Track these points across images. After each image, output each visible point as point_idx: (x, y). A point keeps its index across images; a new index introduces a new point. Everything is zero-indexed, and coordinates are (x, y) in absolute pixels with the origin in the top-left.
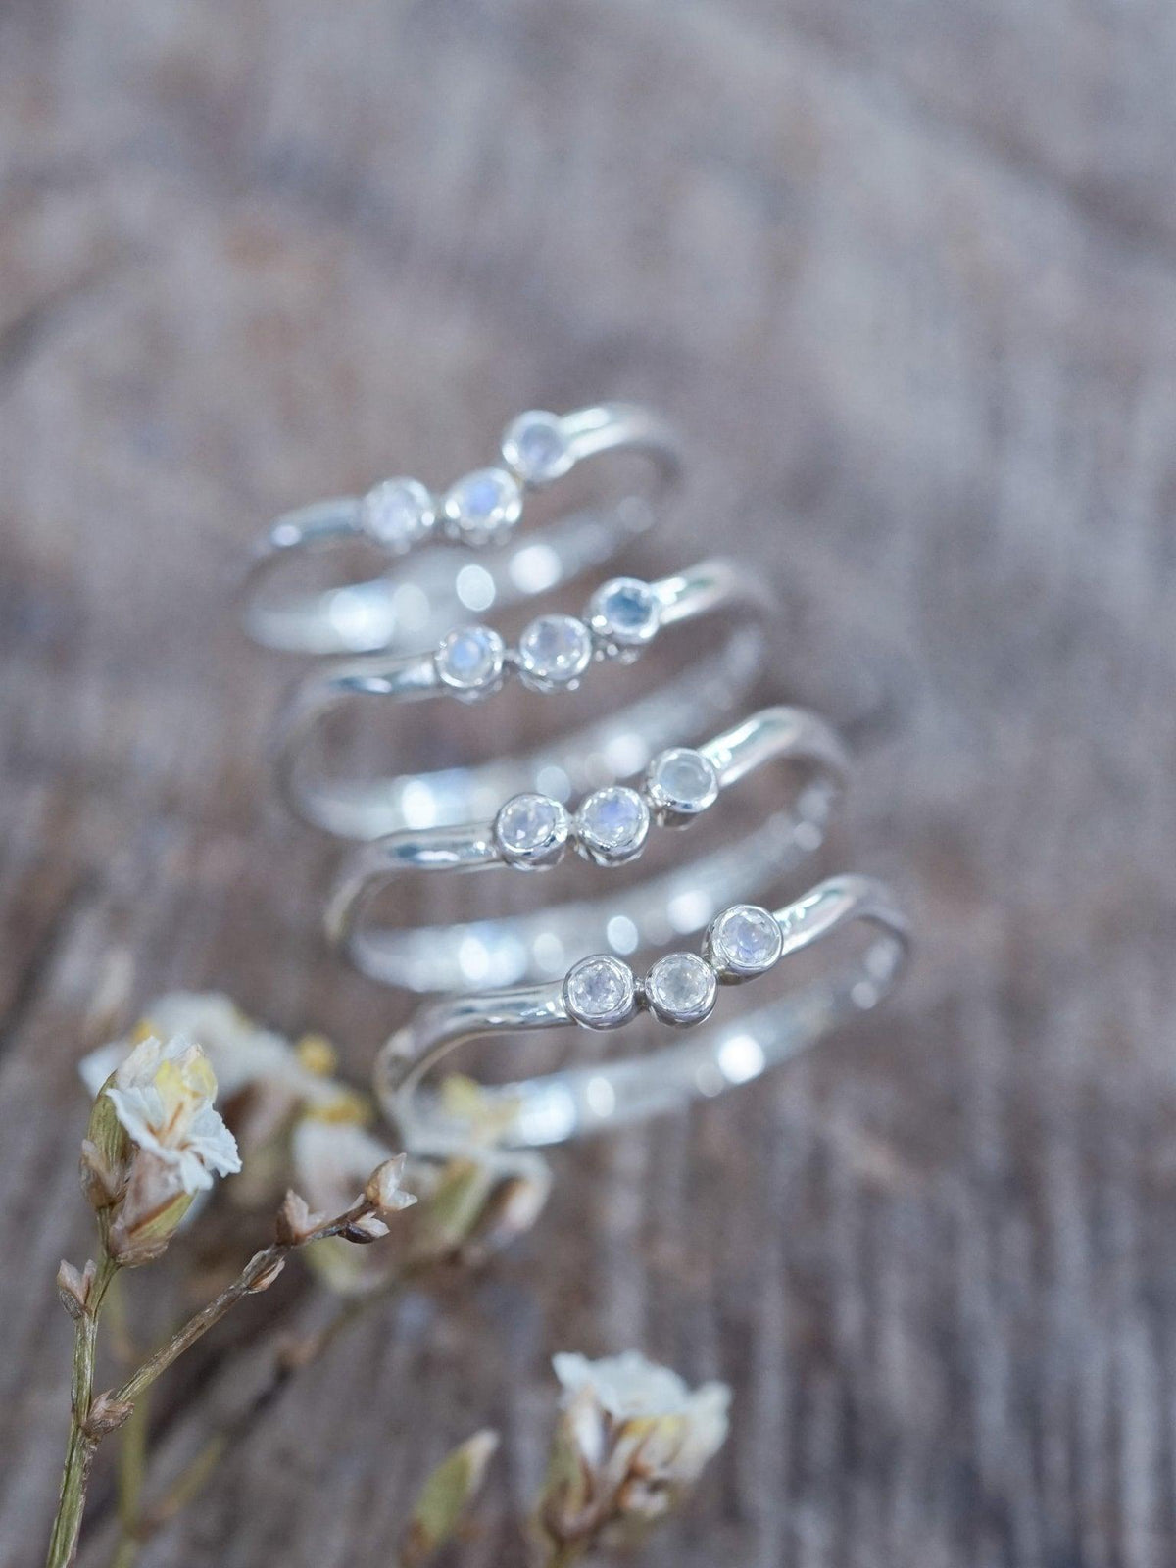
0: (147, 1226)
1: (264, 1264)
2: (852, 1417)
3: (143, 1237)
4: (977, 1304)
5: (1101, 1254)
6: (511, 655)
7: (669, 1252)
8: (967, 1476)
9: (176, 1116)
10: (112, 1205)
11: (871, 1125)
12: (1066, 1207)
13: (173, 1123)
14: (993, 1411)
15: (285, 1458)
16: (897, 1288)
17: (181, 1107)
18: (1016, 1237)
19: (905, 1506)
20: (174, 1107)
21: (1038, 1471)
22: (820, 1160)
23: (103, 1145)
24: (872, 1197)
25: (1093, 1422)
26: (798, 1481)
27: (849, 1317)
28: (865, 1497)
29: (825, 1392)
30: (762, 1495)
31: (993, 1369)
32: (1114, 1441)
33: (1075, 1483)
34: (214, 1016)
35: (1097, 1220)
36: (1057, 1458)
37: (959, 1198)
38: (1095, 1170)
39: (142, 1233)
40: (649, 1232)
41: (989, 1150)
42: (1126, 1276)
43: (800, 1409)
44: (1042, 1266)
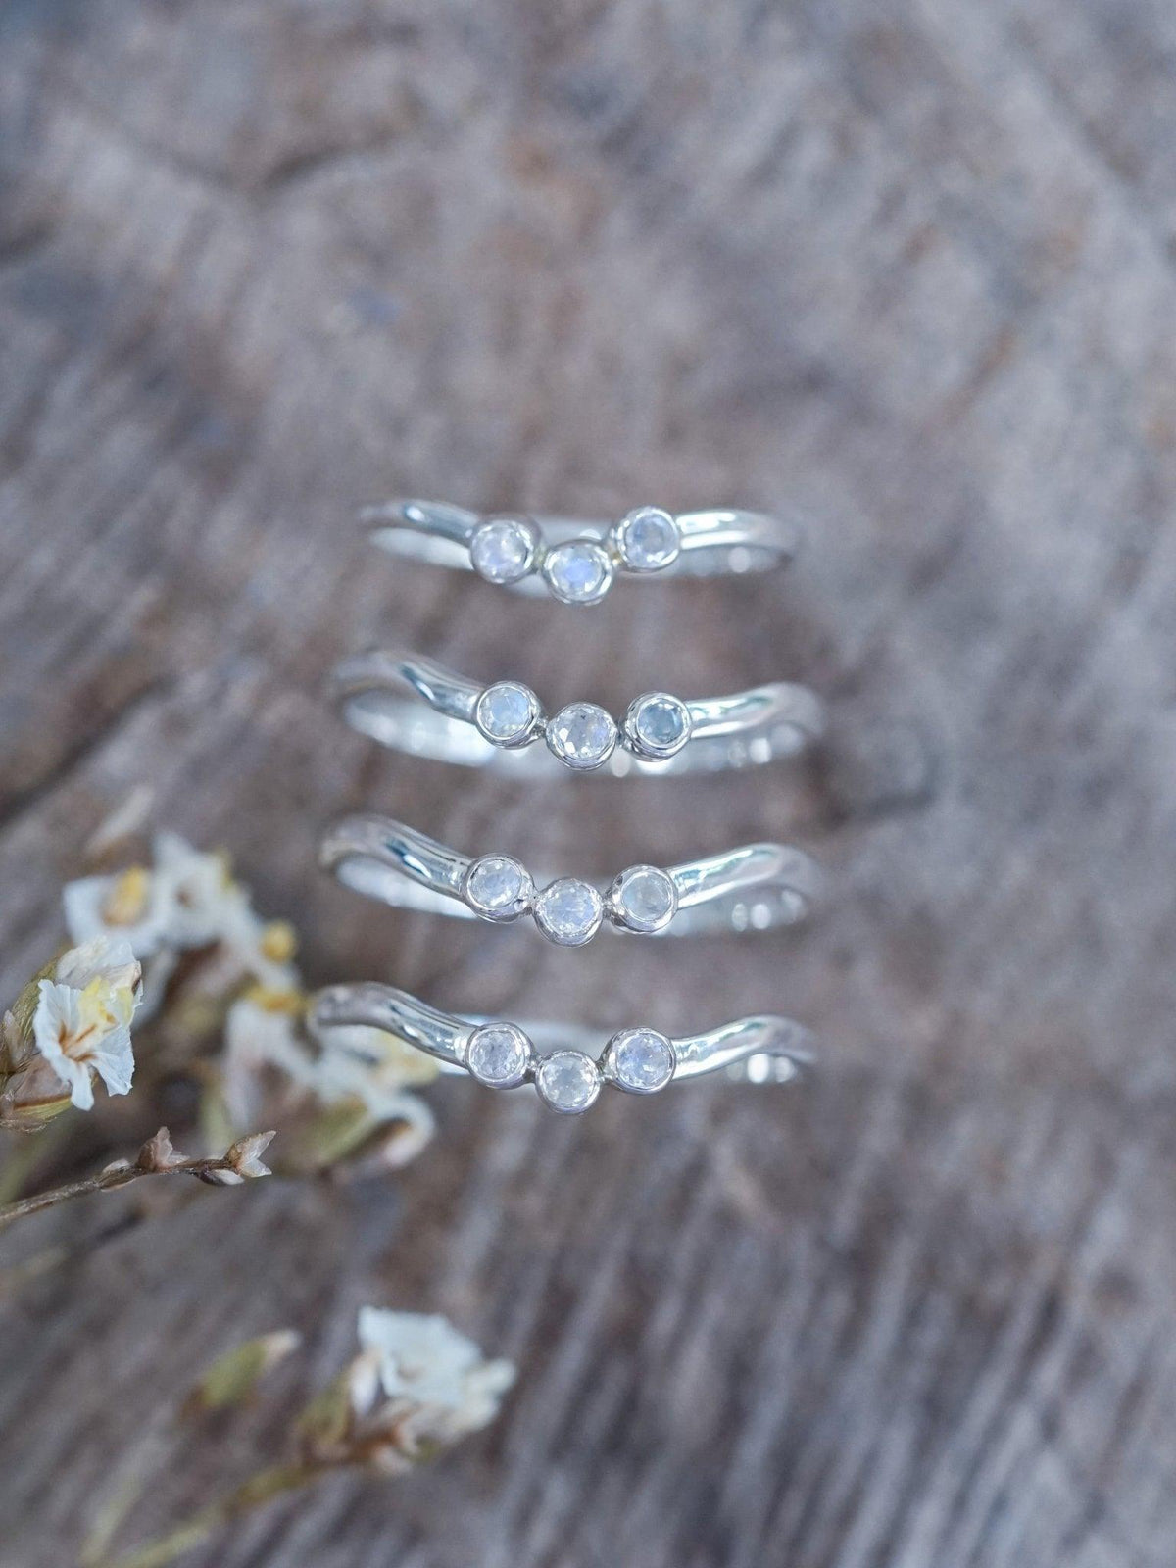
0: (32, 1108)
1: (120, 1176)
2: (631, 1405)
3: (25, 1115)
4: (780, 1349)
5: (903, 1350)
6: (544, 724)
7: (533, 1203)
8: (710, 1496)
9: (88, 1032)
10: (12, 1073)
11: (751, 1159)
12: (891, 1296)
13: (82, 1037)
14: (754, 1449)
15: (129, 1261)
16: (716, 1308)
17: (93, 1029)
18: (838, 1304)
19: (645, 1504)
20: (87, 1027)
21: (771, 1517)
22: (697, 1170)
23: (23, 1020)
24: (727, 1221)
25: (836, 1493)
26: (561, 1446)
27: (665, 1318)
28: (613, 1482)
29: (616, 1378)
30: (525, 1449)
31: (769, 1413)
32: (847, 1516)
33: (796, 1542)
34: (207, 874)
35: (914, 1316)
36: (792, 1511)
37: (801, 1252)
38: (929, 1272)
39: (24, 1112)
40: (523, 1179)
41: (845, 1220)
42: (917, 1376)
43: (590, 1382)
44: (850, 1338)
